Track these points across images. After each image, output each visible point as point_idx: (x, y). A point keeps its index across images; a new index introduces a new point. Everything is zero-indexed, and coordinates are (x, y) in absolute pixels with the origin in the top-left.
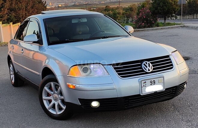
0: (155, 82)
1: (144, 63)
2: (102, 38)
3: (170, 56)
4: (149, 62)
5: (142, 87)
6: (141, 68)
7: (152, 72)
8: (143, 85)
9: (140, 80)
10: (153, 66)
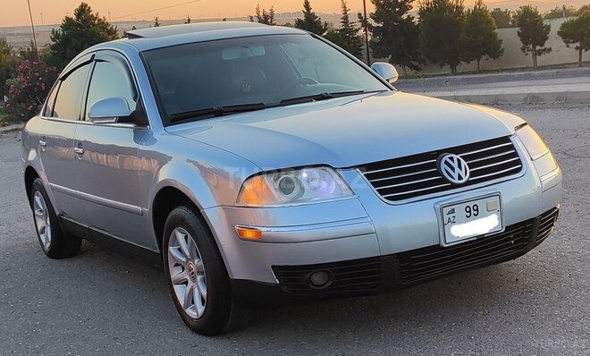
0: (477, 210)
1: (446, 158)
2: (317, 100)
3: (511, 138)
4: (458, 156)
5: (444, 225)
6: (438, 173)
7: (468, 183)
8: (446, 217)
9: (438, 206)
10: (471, 166)
